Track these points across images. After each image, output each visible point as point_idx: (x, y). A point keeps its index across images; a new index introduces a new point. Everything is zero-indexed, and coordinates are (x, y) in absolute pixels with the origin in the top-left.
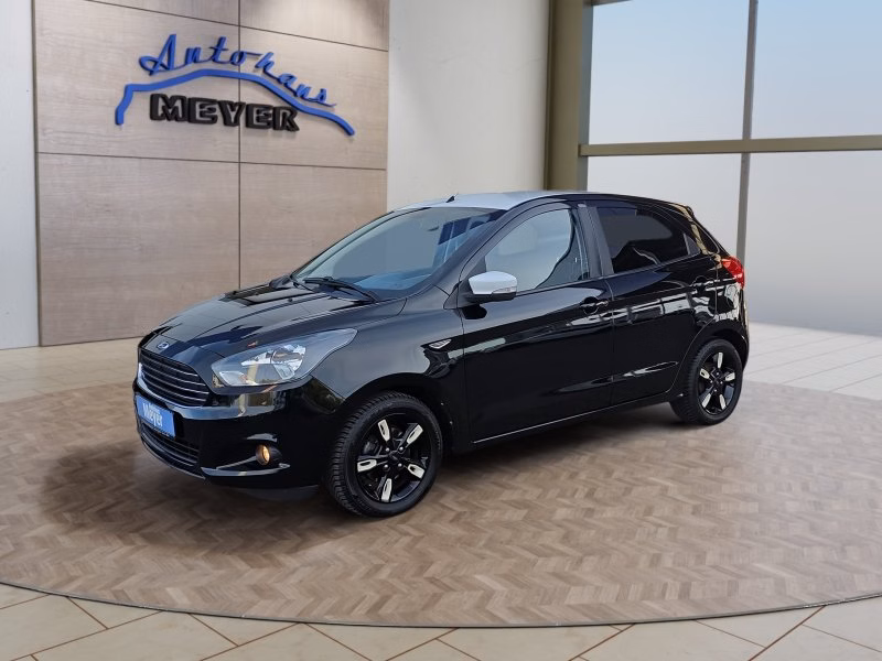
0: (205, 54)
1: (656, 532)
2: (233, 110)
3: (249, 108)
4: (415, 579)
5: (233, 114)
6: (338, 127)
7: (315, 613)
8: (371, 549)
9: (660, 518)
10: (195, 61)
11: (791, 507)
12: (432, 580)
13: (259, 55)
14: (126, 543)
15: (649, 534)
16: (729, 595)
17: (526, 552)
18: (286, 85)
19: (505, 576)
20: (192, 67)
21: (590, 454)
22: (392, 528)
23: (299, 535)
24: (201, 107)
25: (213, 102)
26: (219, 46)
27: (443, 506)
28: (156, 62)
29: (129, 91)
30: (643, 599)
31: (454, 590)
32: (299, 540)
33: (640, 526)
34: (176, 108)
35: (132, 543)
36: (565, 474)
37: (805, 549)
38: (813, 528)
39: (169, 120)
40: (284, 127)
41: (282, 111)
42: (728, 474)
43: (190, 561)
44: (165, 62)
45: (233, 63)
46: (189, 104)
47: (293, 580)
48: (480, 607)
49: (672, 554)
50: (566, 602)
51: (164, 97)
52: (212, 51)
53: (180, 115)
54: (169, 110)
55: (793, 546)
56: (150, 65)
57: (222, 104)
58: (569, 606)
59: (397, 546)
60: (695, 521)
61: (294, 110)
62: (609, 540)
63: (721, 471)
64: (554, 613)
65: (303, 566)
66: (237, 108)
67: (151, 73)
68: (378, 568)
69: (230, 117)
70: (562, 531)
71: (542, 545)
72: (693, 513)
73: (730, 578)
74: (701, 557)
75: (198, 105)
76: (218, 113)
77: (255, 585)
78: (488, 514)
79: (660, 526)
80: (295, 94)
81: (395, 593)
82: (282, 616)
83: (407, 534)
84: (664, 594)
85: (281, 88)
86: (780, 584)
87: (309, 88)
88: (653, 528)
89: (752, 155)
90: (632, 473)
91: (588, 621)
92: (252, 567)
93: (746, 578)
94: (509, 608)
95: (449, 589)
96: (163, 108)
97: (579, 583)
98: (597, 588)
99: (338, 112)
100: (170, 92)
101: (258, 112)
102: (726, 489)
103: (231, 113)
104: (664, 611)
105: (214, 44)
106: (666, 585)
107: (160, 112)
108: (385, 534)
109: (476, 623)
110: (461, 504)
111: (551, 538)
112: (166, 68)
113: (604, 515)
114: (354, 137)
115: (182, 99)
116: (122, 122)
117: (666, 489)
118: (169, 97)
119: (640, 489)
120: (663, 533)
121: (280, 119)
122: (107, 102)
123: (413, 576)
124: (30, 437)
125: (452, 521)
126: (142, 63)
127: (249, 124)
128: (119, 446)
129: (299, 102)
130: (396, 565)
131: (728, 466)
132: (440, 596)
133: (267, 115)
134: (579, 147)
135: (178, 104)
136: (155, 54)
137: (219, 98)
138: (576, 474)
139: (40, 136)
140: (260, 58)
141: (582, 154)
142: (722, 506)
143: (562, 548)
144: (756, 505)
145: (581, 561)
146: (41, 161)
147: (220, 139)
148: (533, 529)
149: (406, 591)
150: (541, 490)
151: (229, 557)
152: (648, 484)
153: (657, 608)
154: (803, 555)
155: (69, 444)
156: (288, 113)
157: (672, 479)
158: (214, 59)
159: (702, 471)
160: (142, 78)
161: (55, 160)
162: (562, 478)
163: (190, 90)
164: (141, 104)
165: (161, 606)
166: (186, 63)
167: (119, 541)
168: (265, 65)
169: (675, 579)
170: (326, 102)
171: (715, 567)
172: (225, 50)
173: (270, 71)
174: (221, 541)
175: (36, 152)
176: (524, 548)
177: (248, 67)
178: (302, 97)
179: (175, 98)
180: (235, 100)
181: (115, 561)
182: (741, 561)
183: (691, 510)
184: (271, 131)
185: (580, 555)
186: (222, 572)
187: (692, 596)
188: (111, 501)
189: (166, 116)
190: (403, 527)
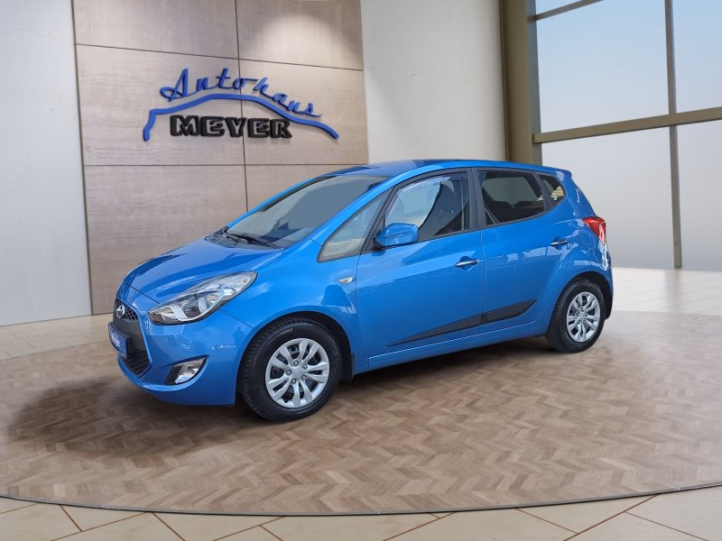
0: (212, 82)
1: (517, 433)
2: (237, 124)
3: (251, 121)
4: (270, 475)
5: (237, 128)
6: (325, 132)
7: (164, 504)
8: (249, 451)
9: (527, 422)
10: (204, 88)
11: (660, 409)
12: (285, 476)
13: (256, 80)
14: (48, 451)
15: (509, 435)
16: (562, 485)
17: (386, 451)
18: (279, 102)
19: (355, 472)
20: (203, 93)
21: (490, 373)
22: (277, 434)
23: (194, 442)
24: (211, 123)
25: (221, 119)
26: (223, 76)
27: (334, 416)
28: (173, 91)
29: (154, 114)
30: (474, 489)
31: (300, 484)
32: (193, 444)
33: (504, 428)
34: (191, 125)
35: (54, 450)
36: (458, 389)
37: (658, 446)
38: (674, 427)
39: (186, 135)
40: (280, 135)
41: (277, 124)
42: (611, 384)
43: (89, 463)
44: (181, 91)
45: (235, 88)
46: (201, 122)
47: (165, 477)
48: (315, 498)
49: (523, 451)
50: (398, 494)
51: (181, 118)
52: (218, 81)
53: (195, 130)
54: (186, 127)
55: (646, 442)
56: (168, 94)
57: (228, 120)
58: (400, 497)
59: (272, 449)
60: (558, 423)
61: (287, 121)
62: (469, 440)
63: (606, 381)
64: (383, 503)
65: (181, 466)
66: (240, 122)
67: (170, 99)
68: (244, 466)
69: (235, 130)
70: (429, 434)
71: (404, 446)
72: (561, 417)
73: (569, 470)
74: (549, 452)
75: (208, 122)
76: (225, 127)
77: (130, 482)
78: (370, 422)
79: (524, 427)
80: (287, 108)
81: (246, 486)
82: (135, 506)
83: (289, 439)
84: (496, 485)
85: (276, 105)
86: (619, 474)
87: (298, 104)
88: (515, 430)
89: (679, 127)
90: (520, 386)
91: (411, 509)
92: (137, 467)
93: (585, 471)
94: (340, 499)
95: (297, 482)
96: (181, 126)
97: (421, 476)
98: (435, 481)
99: (324, 121)
100: (185, 113)
101: (258, 125)
102: (603, 396)
103: (235, 127)
104: (488, 500)
105: (220, 75)
106: (503, 477)
107: (178, 129)
108: (268, 439)
109: (303, 511)
110: (350, 414)
111: (414, 441)
112: (182, 95)
113: (476, 421)
114: (339, 139)
115: (196, 118)
116: (148, 139)
117: (545, 397)
118: (185, 117)
119: (520, 399)
120: (524, 433)
121: (276, 129)
122: (136, 124)
123: (270, 473)
124: (36, 375)
125: (333, 428)
126: (162, 93)
127: (251, 134)
128: (98, 380)
129: (291, 114)
130: (260, 463)
131: (612, 378)
132: (286, 488)
133: (265, 127)
134: (533, 136)
135: (192, 122)
136: (173, 86)
137: (225, 117)
138: (468, 388)
139: (85, 154)
140: (258, 82)
141: (536, 141)
142: (592, 410)
143: (419, 447)
144: (626, 409)
145: (433, 457)
146: (86, 172)
147: (227, 146)
148: (404, 432)
149: (257, 485)
150: (428, 402)
151: (123, 460)
152: (531, 394)
153: (484, 498)
154: (653, 449)
155: (60, 380)
156: (283, 124)
157: (556, 390)
158: (219, 86)
159: (586, 383)
160: (163, 104)
161: (97, 170)
162: (454, 391)
163: (202, 111)
164: (163, 124)
165: (40, 499)
166: (198, 90)
167: (44, 449)
168: (262, 88)
169: (514, 472)
170: (313, 113)
171: (560, 462)
172: (228, 78)
173: (266, 92)
174: (127, 447)
175: (83, 166)
176: (386, 449)
177: (247, 90)
178: (293, 111)
179: (189, 118)
180: (239, 116)
181: (30, 464)
182: (588, 456)
183: (560, 415)
184: (269, 138)
185: (434, 452)
186: (110, 471)
187: (522, 488)
188: (62, 419)
189: (183, 132)
190: (287, 433)
